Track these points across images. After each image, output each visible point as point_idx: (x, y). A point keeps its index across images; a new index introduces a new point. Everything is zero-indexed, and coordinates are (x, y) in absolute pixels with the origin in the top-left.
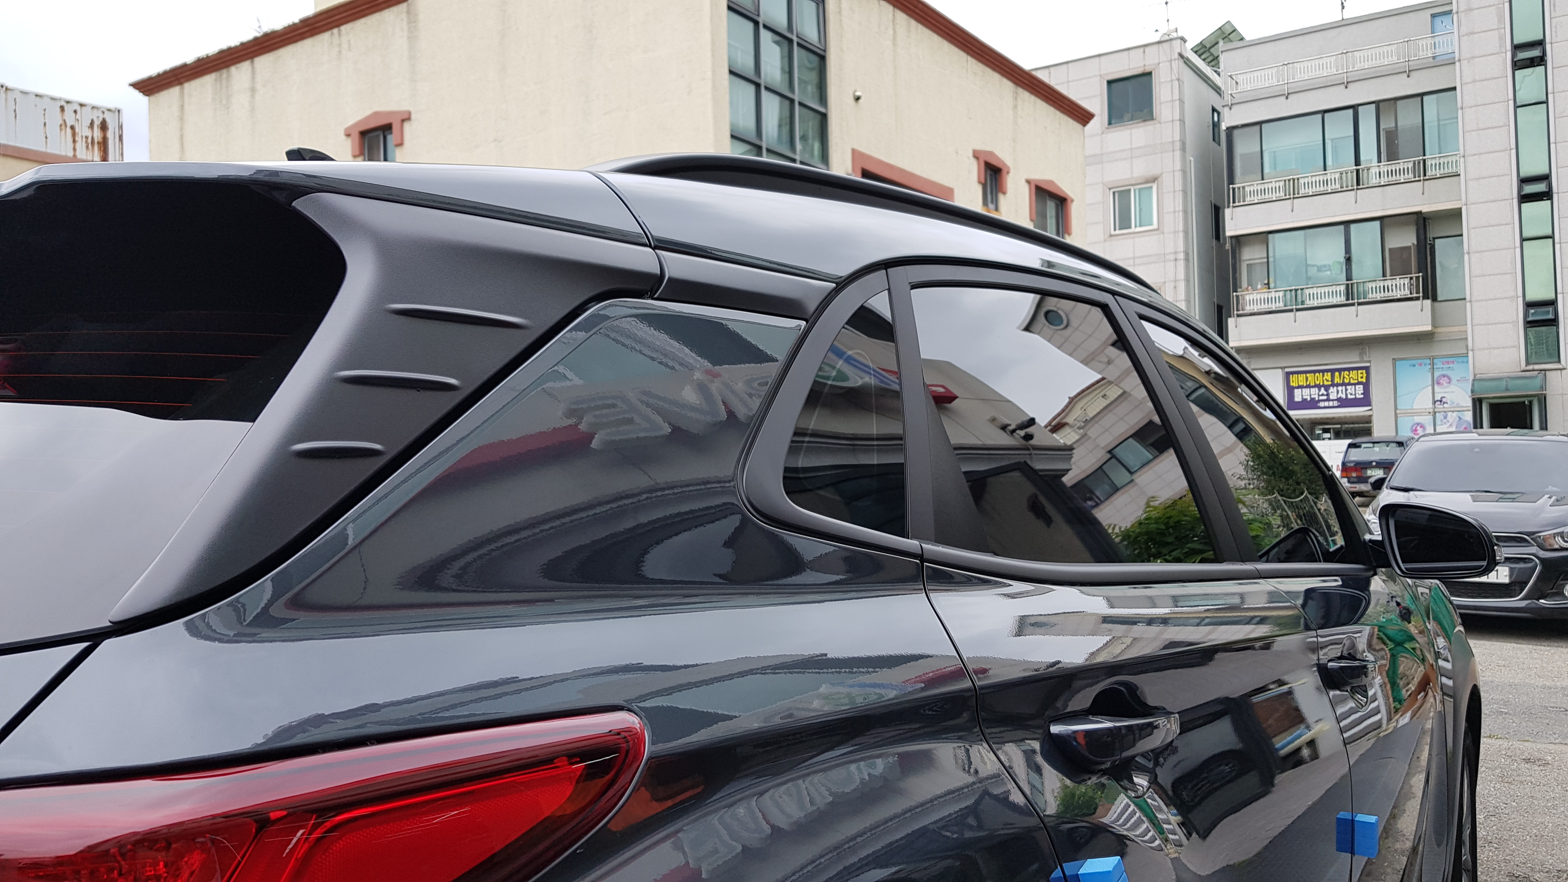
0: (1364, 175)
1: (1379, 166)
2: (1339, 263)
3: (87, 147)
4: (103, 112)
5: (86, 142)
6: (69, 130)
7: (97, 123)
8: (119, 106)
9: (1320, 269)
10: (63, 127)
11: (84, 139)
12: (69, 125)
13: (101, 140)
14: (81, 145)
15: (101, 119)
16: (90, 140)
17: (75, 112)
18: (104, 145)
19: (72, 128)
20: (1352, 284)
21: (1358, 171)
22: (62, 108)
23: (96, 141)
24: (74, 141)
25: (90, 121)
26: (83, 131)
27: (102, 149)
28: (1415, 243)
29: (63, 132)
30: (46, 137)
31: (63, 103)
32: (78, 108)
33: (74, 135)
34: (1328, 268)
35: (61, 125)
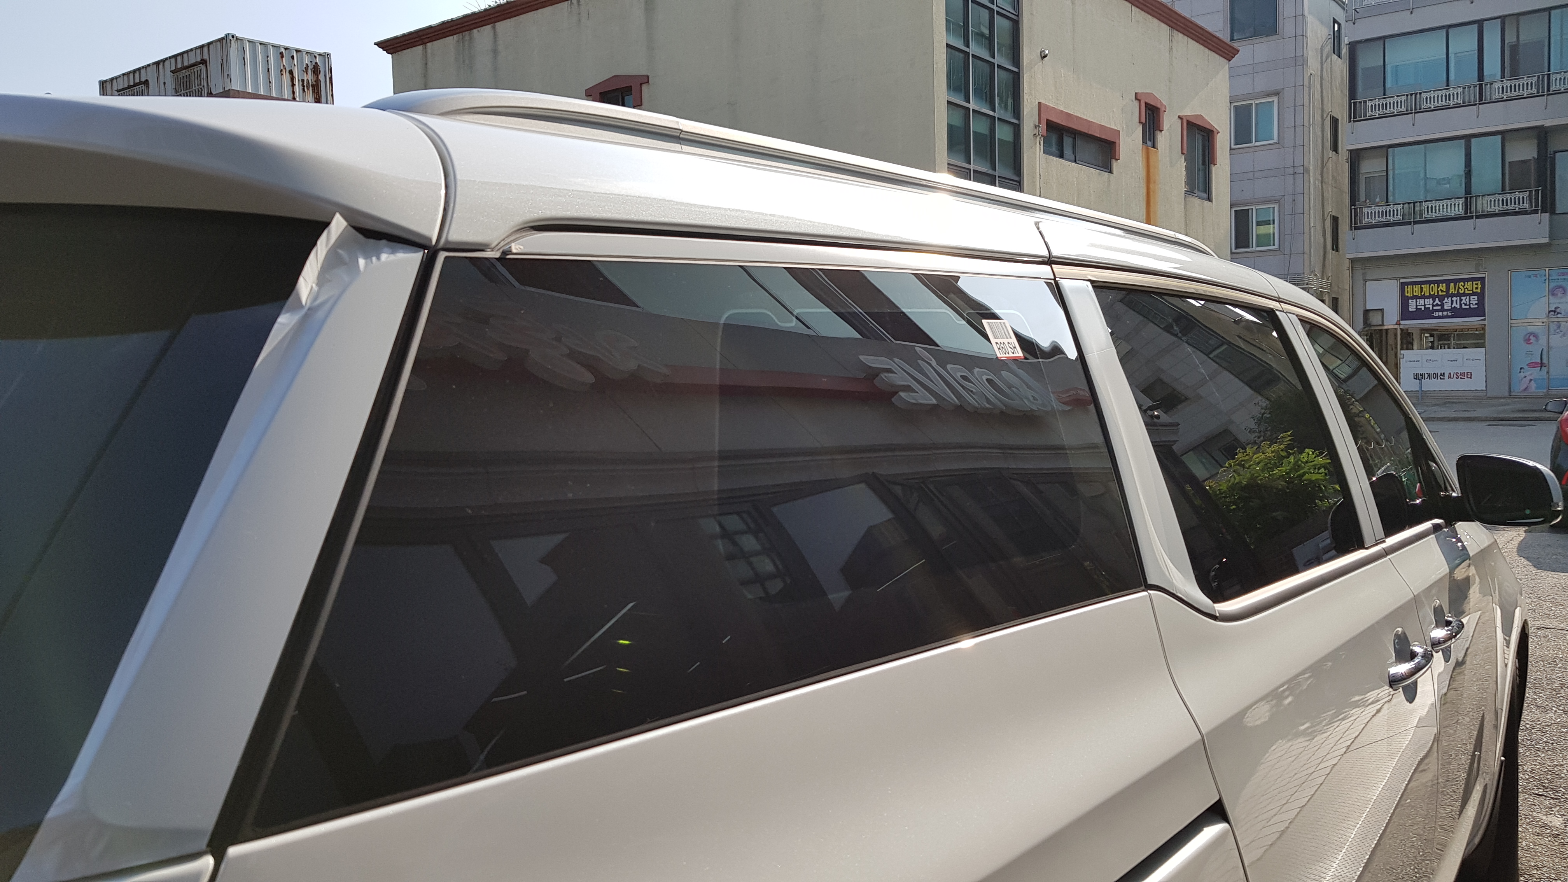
0: (1487, 89)
1: (1503, 81)
2: (1459, 176)
3: (304, 90)
4: (315, 57)
5: (303, 86)
6: (288, 75)
7: (310, 67)
9: (1439, 182)
10: (283, 72)
11: (300, 83)
12: (287, 69)
13: (314, 83)
14: (298, 89)
15: (314, 64)
16: (305, 84)
17: (292, 57)
18: (317, 88)
19: (291, 72)
20: (1471, 197)
21: (1481, 85)
22: (282, 54)
23: (310, 84)
25: (304, 66)
26: (300, 75)
27: (316, 91)
28: (1536, 157)
29: (283, 75)
30: (270, 82)
31: (282, 50)
32: (294, 53)
33: (292, 79)
34: (1448, 181)
35: (281, 71)
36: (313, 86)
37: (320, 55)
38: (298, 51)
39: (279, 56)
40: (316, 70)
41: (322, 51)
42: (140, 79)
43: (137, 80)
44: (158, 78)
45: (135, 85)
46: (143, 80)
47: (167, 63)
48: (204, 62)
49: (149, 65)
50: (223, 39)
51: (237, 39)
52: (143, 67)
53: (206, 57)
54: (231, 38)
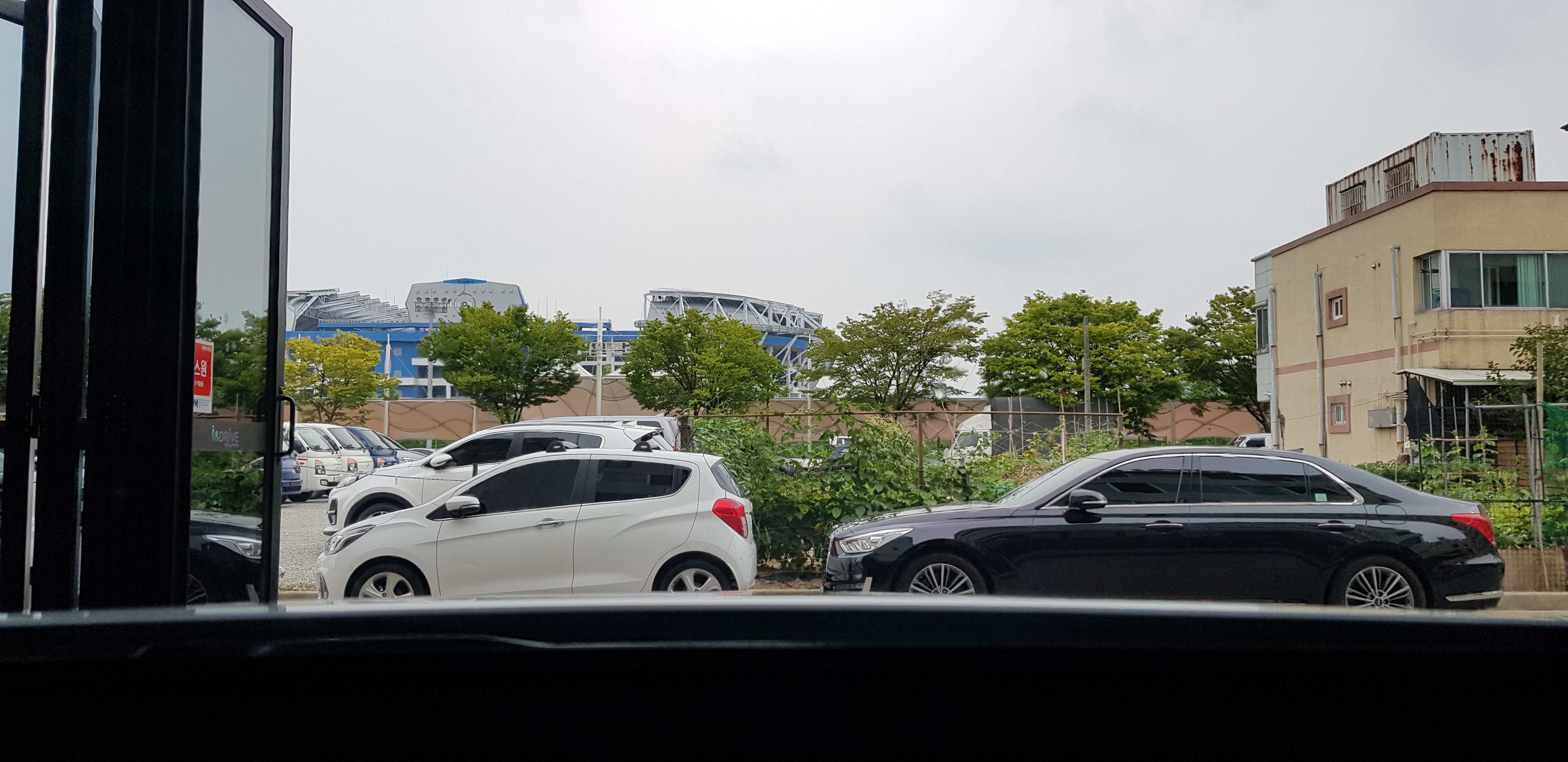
3: (1505, 169)
4: (1517, 137)
5: (1504, 165)
6: (1489, 158)
7: (1512, 146)
8: (1529, 129)
10: (1485, 157)
11: (1502, 163)
12: (1489, 153)
13: (1515, 160)
14: (1499, 169)
15: (1515, 143)
16: (1506, 163)
17: (1494, 142)
18: (1519, 165)
19: (1492, 155)
22: (1483, 141)
23: (1511, 162)
24: (1495, 166)
25: (1506, 147)
26: (1501, 156)
27: (1518, 168)
29: (1485, 160)
30: (1472, 168)
31: (1484, 137)
32: (1496, 138)
33: (1494, 162)
35: (1483, 155)
36: (1514, 164)
37: (1522, 134)
38: (1499, 135)
39: (1481, 142)
40: (1518, 148)
41: (1523, 130)
42: (1358, 180)
43: (1356, 182)
44: (1373, 178)
45: (1355, 186)
46: (1361, 181)
47: (1381, 165)
48: (1412, 160)
49: (1366, 168)
50: (1428, 138)
51: (1441, 135)
52: (1361, 170)
53: (1413, 155)
54: (1435, 136)
